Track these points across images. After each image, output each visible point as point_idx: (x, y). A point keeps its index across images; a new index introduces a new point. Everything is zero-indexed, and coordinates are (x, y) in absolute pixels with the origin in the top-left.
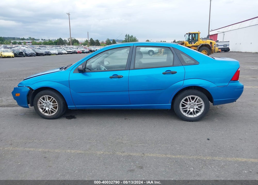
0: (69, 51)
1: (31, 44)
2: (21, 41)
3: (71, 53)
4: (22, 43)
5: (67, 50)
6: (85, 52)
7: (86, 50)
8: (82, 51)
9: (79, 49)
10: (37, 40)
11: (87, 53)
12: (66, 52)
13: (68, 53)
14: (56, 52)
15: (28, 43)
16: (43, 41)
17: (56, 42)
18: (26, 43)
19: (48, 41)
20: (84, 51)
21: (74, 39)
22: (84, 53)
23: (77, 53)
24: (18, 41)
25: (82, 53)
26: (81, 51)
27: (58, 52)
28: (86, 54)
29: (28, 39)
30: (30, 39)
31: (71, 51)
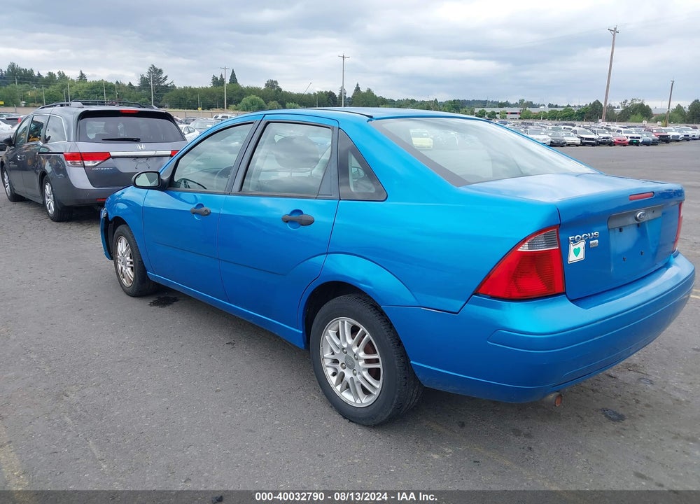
0: (586, 139)
1: (519, 116)
2: (497, 110)
3: (593, 145)
4: (498, 113)
5: (582, 136)
6: (641, 141)
7: (644, 137)
8: (633, 138)
9: (625, 132)
10: (538, 106)
11: (647, 144)
12: (578, 141)
13: (583, 144)
14: (545, 139)
15: (511, 113)
16: (548, 110)
17: (583, 113)
18: (507, 113)
19: (562, 109)
20: (637, 138)
21: (640, 102)
22: (637, 144)
23: (611, 144)
24: (488, 110)
25: (631, 143)
26: (629, 139)
27: (550, 140)
28: (645, 148)
29: (516, 105)
30: (522, 104)
31: (592, 139)
